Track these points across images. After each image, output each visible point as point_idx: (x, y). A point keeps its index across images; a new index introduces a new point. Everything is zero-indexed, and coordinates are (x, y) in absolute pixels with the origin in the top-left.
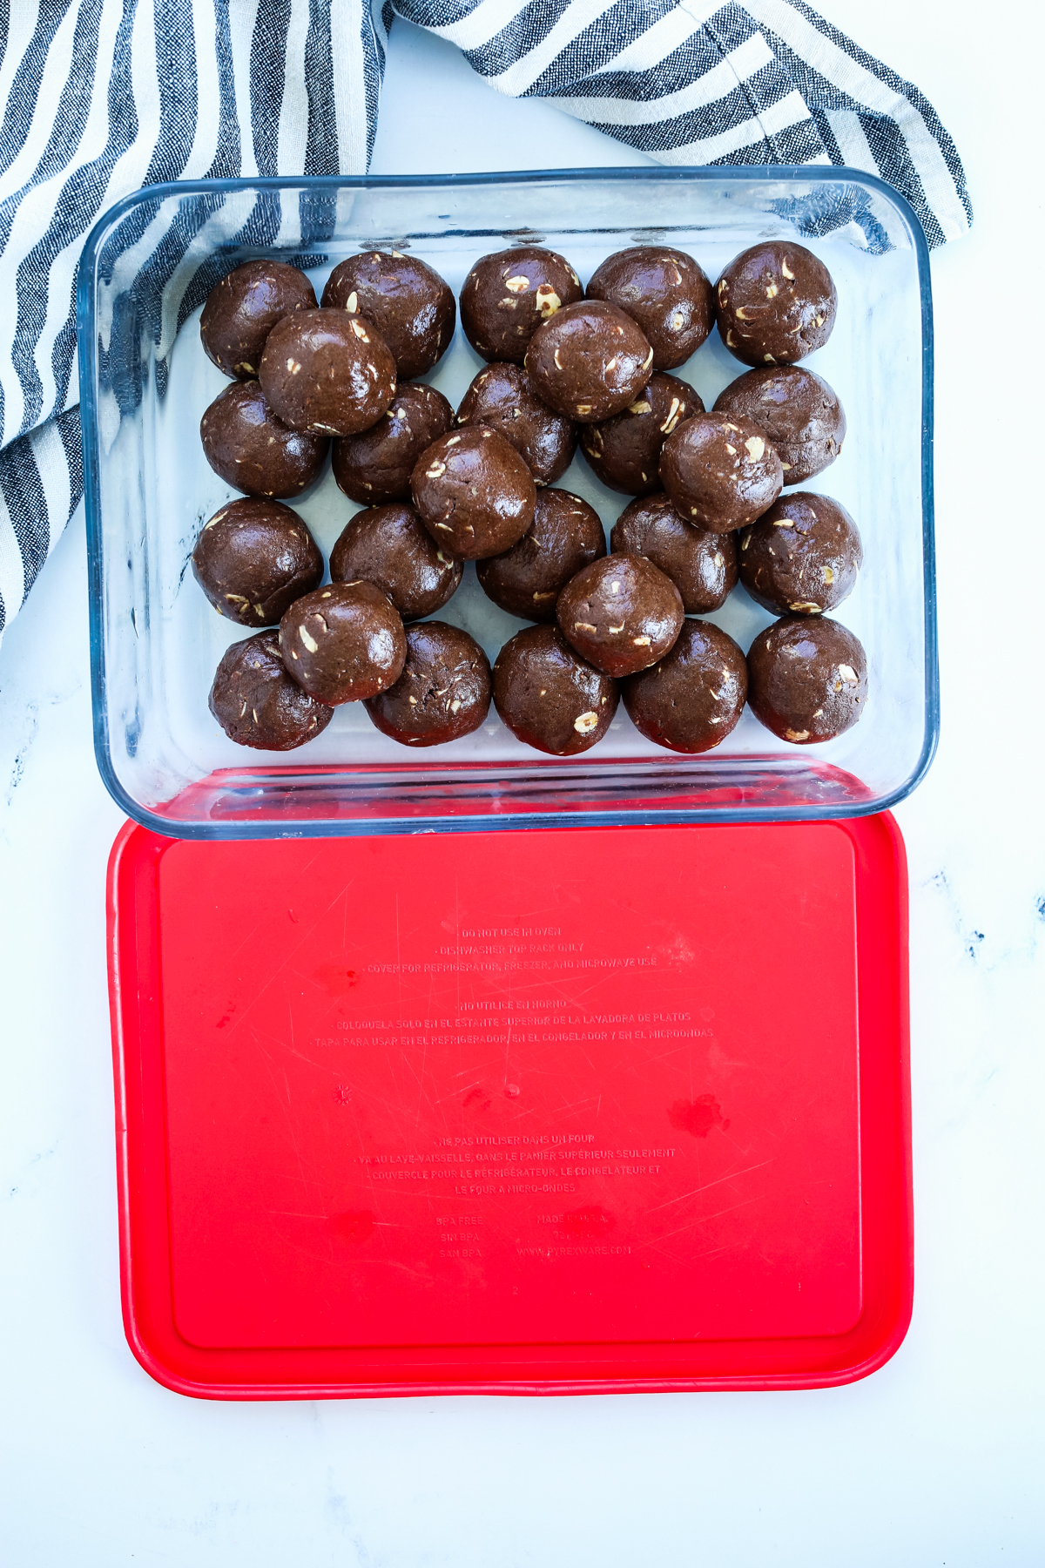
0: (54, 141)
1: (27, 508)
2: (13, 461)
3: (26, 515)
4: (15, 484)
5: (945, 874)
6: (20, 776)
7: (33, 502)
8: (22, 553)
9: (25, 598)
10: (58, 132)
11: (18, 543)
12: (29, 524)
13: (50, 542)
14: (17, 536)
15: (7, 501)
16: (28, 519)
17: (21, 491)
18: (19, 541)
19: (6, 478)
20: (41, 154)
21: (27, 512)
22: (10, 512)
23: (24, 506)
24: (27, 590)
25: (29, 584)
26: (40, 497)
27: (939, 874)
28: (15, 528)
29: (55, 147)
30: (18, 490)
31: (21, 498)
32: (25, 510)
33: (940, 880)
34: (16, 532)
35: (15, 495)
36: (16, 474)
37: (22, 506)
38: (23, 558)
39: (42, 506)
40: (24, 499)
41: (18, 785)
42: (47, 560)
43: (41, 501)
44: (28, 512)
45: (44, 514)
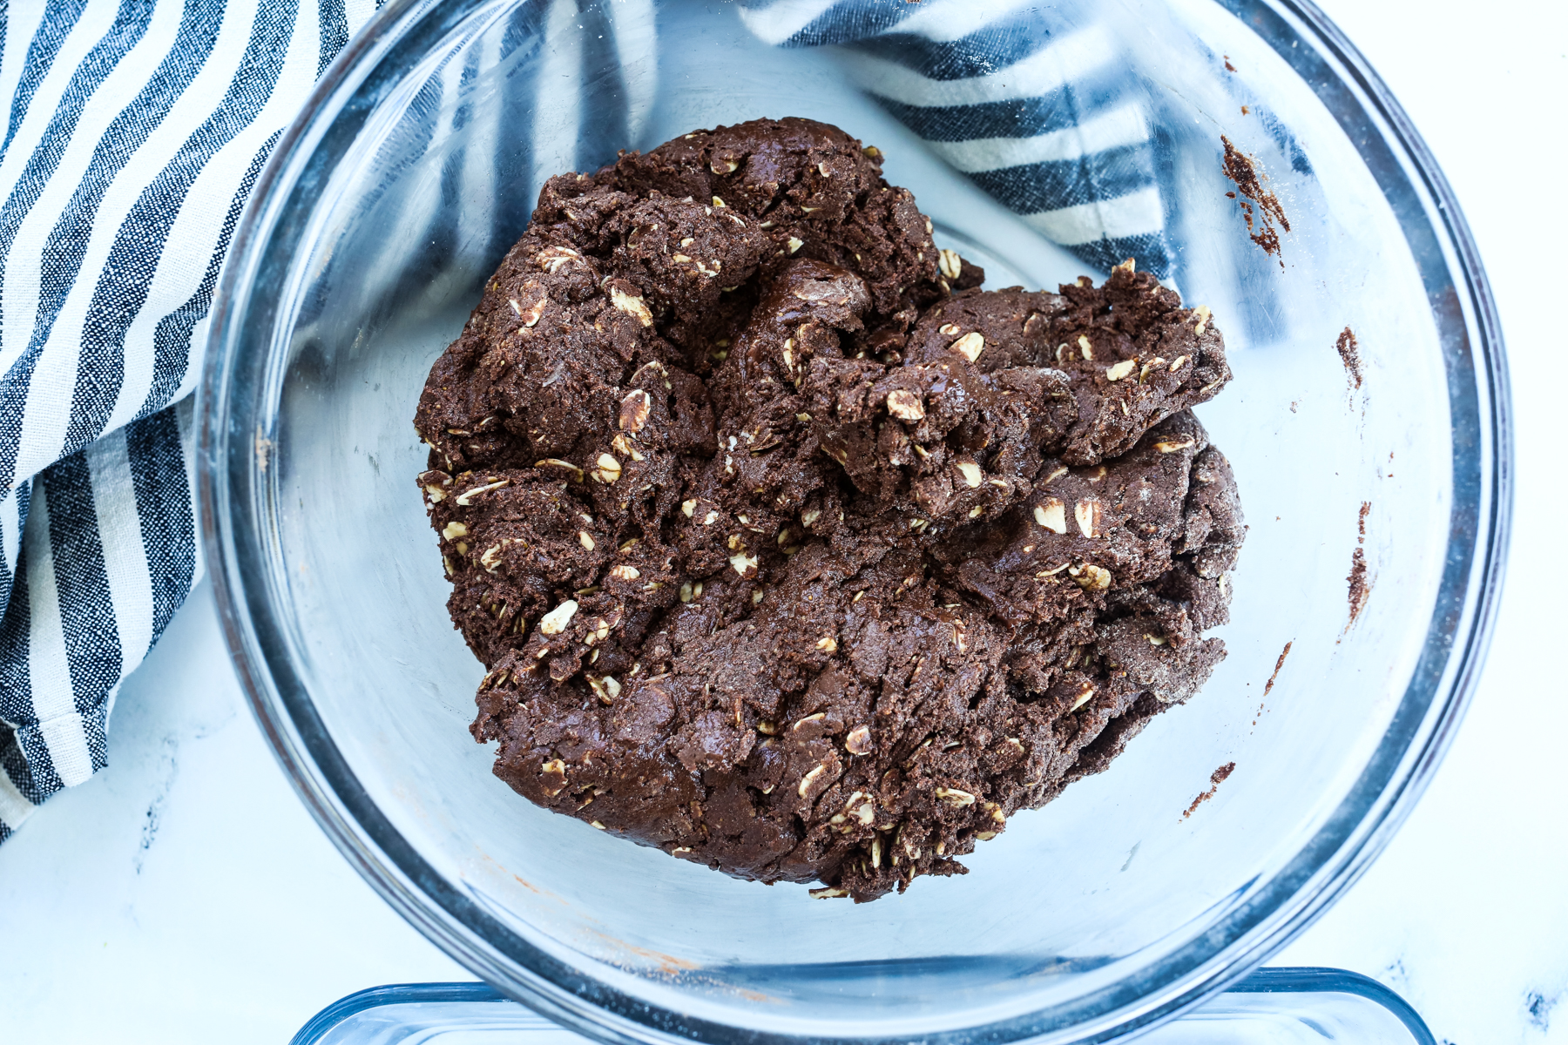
0: (254, 50)
1: (166, 521)
2: (153, 456)
3: (163, 531)
4: (153, 487)
5: (1404, 963)
6: (154, 835)
7: (175, 514)
8: (153, 581)
9: (154, 642)
10: (258, 38)
11: (147, 567)
12: (165, 543)
13: (195, 571)
14: (148, 558)
15: (140, 509)
16: (164, 537)
17: (160, 499)
18: (149, 564)
19: (142, 477)
20: (236, 67)
21: (165, 526)
22: (142, 524)
23: (162, 518)
24: (157, 631)
25: (161, 624)
26: (185, 509)
27: (1395, 963)
28: (146, 547)
29: (254, 59)
30: (157, 496)
31: (159, 507)
32: (163, 525)
33: (1396, 971)
34: (147, 552)
35: (152, 503)
36: (156, 475)
37: (158, 519)
38: (153, 588)
39: (186, 521)
40: (163, 509)
41: (151, 846)
42: (189, 595)
43: (186, 515)
44: (166, 528)
45: (188, 532)
